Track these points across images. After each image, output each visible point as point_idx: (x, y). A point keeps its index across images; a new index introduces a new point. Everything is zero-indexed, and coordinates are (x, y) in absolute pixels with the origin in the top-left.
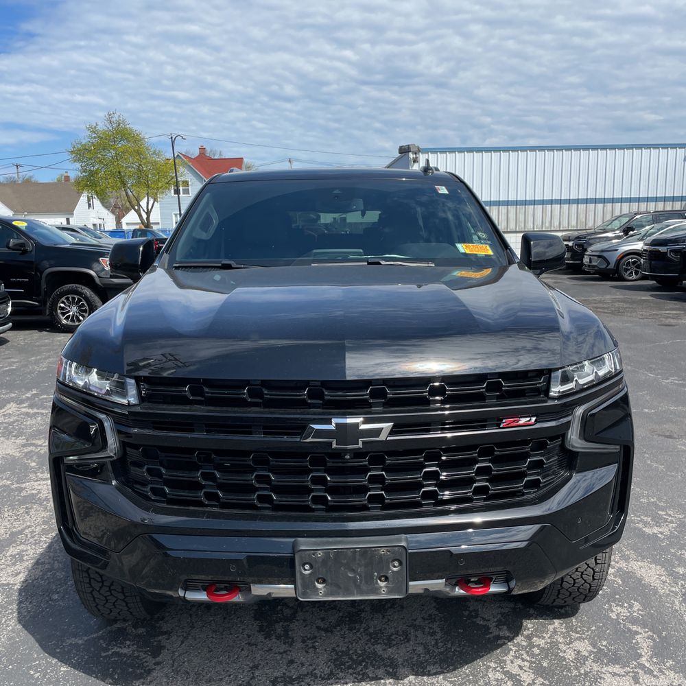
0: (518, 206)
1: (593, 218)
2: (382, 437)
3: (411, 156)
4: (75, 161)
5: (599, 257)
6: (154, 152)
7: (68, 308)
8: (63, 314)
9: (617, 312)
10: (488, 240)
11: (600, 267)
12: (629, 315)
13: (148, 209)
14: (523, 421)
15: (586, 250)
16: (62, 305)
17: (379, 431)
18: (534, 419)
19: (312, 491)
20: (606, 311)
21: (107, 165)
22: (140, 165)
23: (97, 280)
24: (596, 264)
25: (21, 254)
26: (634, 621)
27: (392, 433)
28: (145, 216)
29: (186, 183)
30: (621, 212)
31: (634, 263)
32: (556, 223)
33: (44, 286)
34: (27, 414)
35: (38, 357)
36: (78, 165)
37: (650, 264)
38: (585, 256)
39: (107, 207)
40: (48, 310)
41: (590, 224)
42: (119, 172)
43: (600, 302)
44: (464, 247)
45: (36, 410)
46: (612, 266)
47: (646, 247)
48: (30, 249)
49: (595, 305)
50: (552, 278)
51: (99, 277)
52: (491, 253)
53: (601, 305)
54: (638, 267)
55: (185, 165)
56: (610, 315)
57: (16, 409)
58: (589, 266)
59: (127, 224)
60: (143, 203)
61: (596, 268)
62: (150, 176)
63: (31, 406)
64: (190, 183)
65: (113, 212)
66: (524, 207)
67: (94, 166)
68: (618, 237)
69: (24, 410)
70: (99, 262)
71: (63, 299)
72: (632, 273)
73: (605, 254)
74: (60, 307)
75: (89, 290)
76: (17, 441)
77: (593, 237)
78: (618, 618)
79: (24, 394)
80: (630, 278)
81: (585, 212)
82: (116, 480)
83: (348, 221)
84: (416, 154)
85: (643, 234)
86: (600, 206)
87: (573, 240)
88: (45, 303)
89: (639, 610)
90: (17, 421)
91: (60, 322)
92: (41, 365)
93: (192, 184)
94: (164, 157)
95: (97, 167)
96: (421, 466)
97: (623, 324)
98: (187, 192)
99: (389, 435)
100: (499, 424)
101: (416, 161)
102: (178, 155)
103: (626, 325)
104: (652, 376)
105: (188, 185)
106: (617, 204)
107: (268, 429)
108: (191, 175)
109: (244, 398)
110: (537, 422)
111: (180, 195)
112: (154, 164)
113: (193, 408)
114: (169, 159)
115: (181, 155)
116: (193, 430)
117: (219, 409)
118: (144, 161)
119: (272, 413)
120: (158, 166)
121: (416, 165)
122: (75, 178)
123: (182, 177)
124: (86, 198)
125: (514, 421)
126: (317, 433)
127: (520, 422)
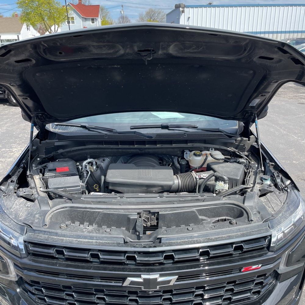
2: (171, 284)
3: (181, 9)
4: (19, 8)
6: (57, 3)
14: (254, 267)
17: (169, 281)
18: (260, 265)
21: (34, 9)
22: (50, 10)
29: (73, 18)
36: (21, 9)
39: (35, 29)
40: (6, 96)
42: (41, 13)
55: (72, 9)
60: (53, 28)
62: (55, 15)
64: (75, 19)
65: (39, 32)
67: (28, 10)
82: (19, 288)
88: (5, 92)
91: (12, 102)
92: (3, 128)
93: (76, 19)
94: (61, 6)
95: (30, 10)
96: (194, 292)
97: (281, 102)
98: (73, 22)
99: (176, 281)
100: (240, 270)
101: (183, 12)
102: (68, 4)
103: (282, 103)
104: (296, 138)
105: (74, 20)
106: (279, 34)
107: (103, 278)
108: (75, 14)
109: (88, 260)
110: (262, 266)
111: (70, 24)
112: (57, 9)
113: (59, 262)
114: (64, 6)
115: (69, 4)
116: (59, 275)
117: (73, 264)
118: (52, 8)
119: (105, 269)
120: (59, 10)
121: (183, 14)
122: (20, 15)
123: (70, 15)
124: (26, 26)
125: (250, 268)
126: (132, 283)
127: (252, 268)
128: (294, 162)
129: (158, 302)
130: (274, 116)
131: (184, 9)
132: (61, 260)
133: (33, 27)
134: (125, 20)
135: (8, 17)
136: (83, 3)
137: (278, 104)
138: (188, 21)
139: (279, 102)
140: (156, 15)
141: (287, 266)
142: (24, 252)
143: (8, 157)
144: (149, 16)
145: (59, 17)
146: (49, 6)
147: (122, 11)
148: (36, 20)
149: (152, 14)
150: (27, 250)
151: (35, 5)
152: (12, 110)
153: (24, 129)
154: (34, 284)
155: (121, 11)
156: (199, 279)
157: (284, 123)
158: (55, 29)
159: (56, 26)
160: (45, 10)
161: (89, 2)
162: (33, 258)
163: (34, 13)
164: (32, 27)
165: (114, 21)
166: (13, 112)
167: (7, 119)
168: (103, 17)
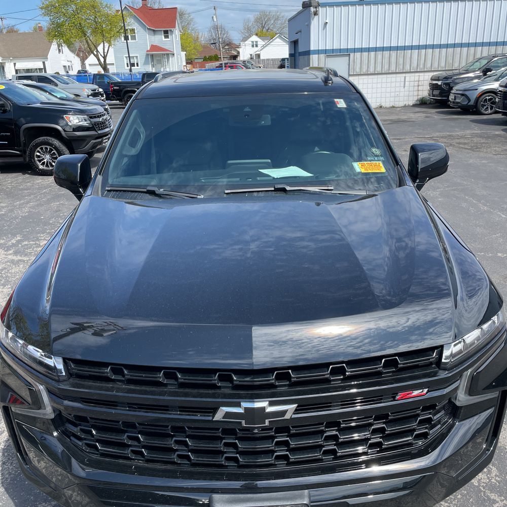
0: (398, 51)
1: (458, 60)
2: (287, 416)
3: (312, 9)
4: (45, 15)
5: (462, 95)
6: (106, 6)
7: (43, 156)
8: (40, 161)
9: (475, 148)
10: (381, 156)
11: (463, 103)
12: (485, 150)
13: (104, 55)
14: (416, 393)
15: (451, 88)
16: (38, 154)
17: (284, 413)
18: (426, 390)
19: (225, 452)
20: (466, 146)
21: (70, 18)
22: (96, 17)
23: (63, 133)
24: (459, 101)
25: (2, 113)
26: (492, 488)
27: (297, 411)
28: (102, 60)
29: (133, 30)
30: (481, 55)
31: (490, 100)
32: (429, 65)
33: (22, 139)
34: (12, 261)
35: (22, 202)
36: (47, 18)
37: (504, 103)
38: (451, 94)
39: (72, 51)
40: (27, 158)
41: (456, 65)
42: (80, 24)
43: (462, 137)
44: (360, 165)
45: (19, 258)
46: (472, 103)
47: (501, 89)
48: (8, 108)
49: (458, 141)
50: (423, 112)
51: (65, 131)
52: (383, 170)
53: (462, 141)
54: (494, 103)
55: (131, 15)
56: (469, 151)
57: (4, 256)
58: (454, 102)
59: (90, 65)
60: (100, 48)
61: (459, 105)
62: (104, 26)
63: (16, 253)
64: (136, 31)
65: (78, 55)
66: (403, 51)
67: (59, 19)
68: (478, 77)
69: (10, 257)
70: (63, 118)
71: (38, 149)
72: (487, 108)
73: (467, 93)
74: (37, 155)
75: (58, 142)
76: (4, 290)
77: (457, 77)
78: (479, 485)
79: (10, 241)
80: (486, 112)
81: (452, 55)
82: (57, 430)
83: (262, 57)
84: (316, 8)
85: (499, 75)
86: (465, 49)
87: (441, 80)
88: (25, 152)
89: (496, 476)
90: (5, 268)
91: (37, 167)
92: (24, 209)
93: (138, 32)
94: (114, 10)
95: (62, 19)
96: (323, 432)
97: (480, 161)
98: (134, 38)
99: (294, 414)
100: (394, 397)
101: (316, 14)
102: (125, 7)
103: (483, 161)
104: (504, 216)
105: (134, 33)
106: (479, 48)
107: (184, 409)
108: (136, 24)
109: (161, 381)
110: (428, 391)
111: (128, 41)
112: (106, 16)
113: (116, 386)
114: (118, 11)
115: (127, 7)
116: (117, 406)
117: (138, 388)
118: (99, 14)
119: (186, 395)
120: (110, 18)
121: (316, 17)
122: (46, 29)
123: (129, 25)
124: (56, 45)
125: (408, 394)
126: (228, 415)
127: (413, 394)
128: (499, 255)
129: (269, 447)
130: (469, 183)
131: (318, 9)
132: (120, 384)
133: (69, 47)
134: (219, 32)
135: (27, 32)
136: (151, 4)
137: (475, 163)
138: (324, 29)
139: (478, 160)
140: (272, 22)
141: (470, 395)
142: (64, 374)
143: (33, 254)
144: (260, 23)
145: (111, 30)
146: (93, 11)
147: (215, 17)
148: (73, 36)
149: (266, 20)
150: (68, 368)
151: (70, 11)
152: (38, 182)
153: (57, 211)
154: (80, 423)
155: (213, 17)
156: (330, 410)
157: (485, 193)
158: (104, 50)
159: (105, 44)
160: (87, 19)
161: (159, 3)
162: (77, 381)
163: (68, 24)
164: (66, 47)
165: (200, 34)
166: (40, 184)
167: (29, 195)
168: (183, 28)
